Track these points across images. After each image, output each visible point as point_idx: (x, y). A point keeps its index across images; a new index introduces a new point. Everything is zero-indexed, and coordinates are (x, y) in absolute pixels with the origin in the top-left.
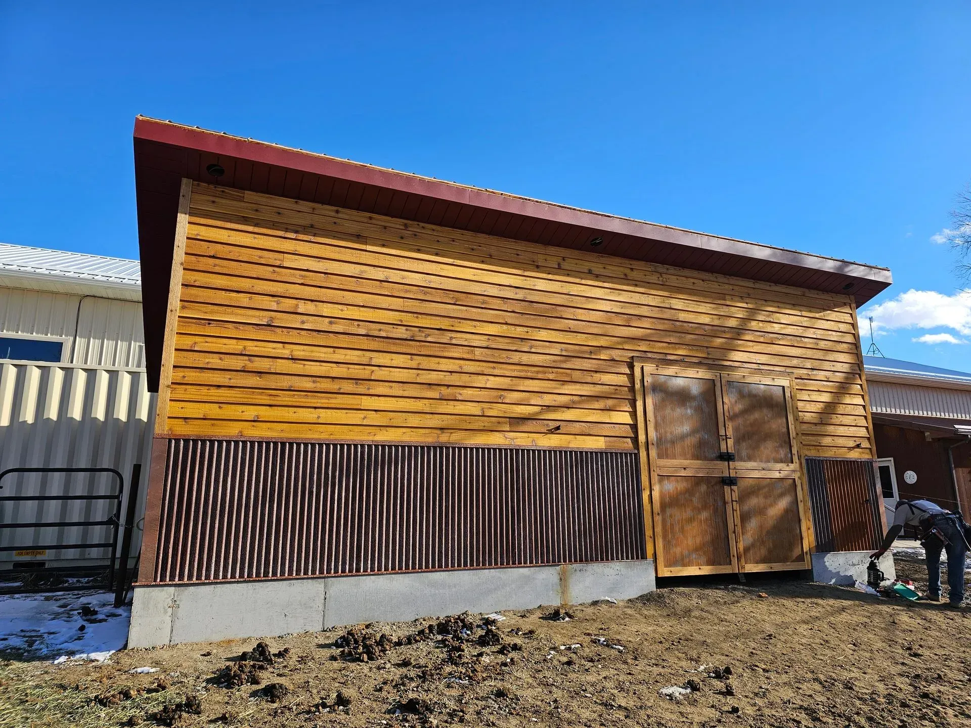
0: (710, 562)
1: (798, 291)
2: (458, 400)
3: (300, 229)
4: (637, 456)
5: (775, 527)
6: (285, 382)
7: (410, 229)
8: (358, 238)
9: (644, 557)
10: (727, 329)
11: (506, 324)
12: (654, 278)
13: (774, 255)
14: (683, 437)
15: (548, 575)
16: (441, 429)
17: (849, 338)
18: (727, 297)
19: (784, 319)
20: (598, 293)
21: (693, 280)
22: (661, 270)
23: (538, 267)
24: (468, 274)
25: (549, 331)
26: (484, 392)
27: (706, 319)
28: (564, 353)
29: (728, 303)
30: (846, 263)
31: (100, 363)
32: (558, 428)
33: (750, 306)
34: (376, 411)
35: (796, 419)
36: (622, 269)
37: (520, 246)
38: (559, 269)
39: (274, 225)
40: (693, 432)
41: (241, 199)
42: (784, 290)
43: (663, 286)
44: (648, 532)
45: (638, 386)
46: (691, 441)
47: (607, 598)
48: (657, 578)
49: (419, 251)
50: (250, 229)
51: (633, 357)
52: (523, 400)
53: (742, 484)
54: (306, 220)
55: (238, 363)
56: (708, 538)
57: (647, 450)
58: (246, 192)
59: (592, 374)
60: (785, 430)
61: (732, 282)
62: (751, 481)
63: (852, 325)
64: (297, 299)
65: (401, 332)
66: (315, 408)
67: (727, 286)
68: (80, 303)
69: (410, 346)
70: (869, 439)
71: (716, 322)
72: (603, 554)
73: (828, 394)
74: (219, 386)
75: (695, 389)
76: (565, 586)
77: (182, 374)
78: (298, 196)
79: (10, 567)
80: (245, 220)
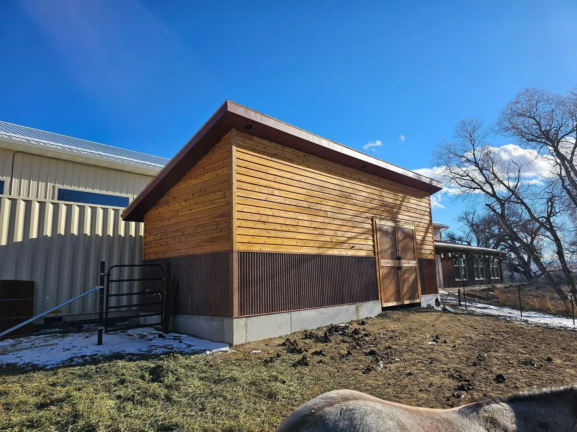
0: (396, 301)
1: (415, 190)
2: (324, 235)
3: (272, 156)
4: (375, 258)
5: (411, 286)
6: (272, 227)
7: (306, 157)
8: (290, 161)
9: (378, 299)
10: (397, 205)
11: (336, 201)
12: (377, 183)
13: (414, 176)
14: (387, 250)
15: (352, 308)
16: (320, 247)
17: (428, 210)
18: (397, 192)
19: (413, 201)
20: (361, 188)
21: (388, 184)
22: (380, 180)
23: (344, 176)
24: (324, 179)
25: (349, 205)
26: (331, 231)
27: (391, 201)
28: (354, 215)
29: (398, 194)
30: (432, 180)
31: (19, 195)
32: (353, 247)
33: (403, 196)
34: (300, 239)
35: (416, 242)
36: (368, 178)
37: (339, 166)
38: (350, 178)
39: (264, 153)
40: (390, 248)
41: (252, 140)
42: (412, 189)
43: (379, 186)
44: (379, 289)
45: (375, 229)
46: (389, 252)
47: (370, 316)
48: (382, 307)
49: (309, 167)
50: (256, 154)
51: (372, 217)
52: (342, 235)
53: (403, 269)
54: (273, 151)
55: (257, 217)
56: (394, 291)
57: (378, 256)
58: (254, 137)
59: (361, 223)
60: (413, 247)
61: (399, 185)
62: (405, 268)
63: (429, 204)
64: (273, 188)
65: (305, 204)
66: (282, 238)
67: (397, 187)
68: (14, 156)
69: (308, 210)
70: (433, 250)
71: (394, 202)
72: (367, 299)
73: (423, 233)
74: (252, 228)
75: (390, 230)
76: (358, 312)
77: (240, 223)
78: (271, 140)
79: (42, 322)
80: (254, 150)
